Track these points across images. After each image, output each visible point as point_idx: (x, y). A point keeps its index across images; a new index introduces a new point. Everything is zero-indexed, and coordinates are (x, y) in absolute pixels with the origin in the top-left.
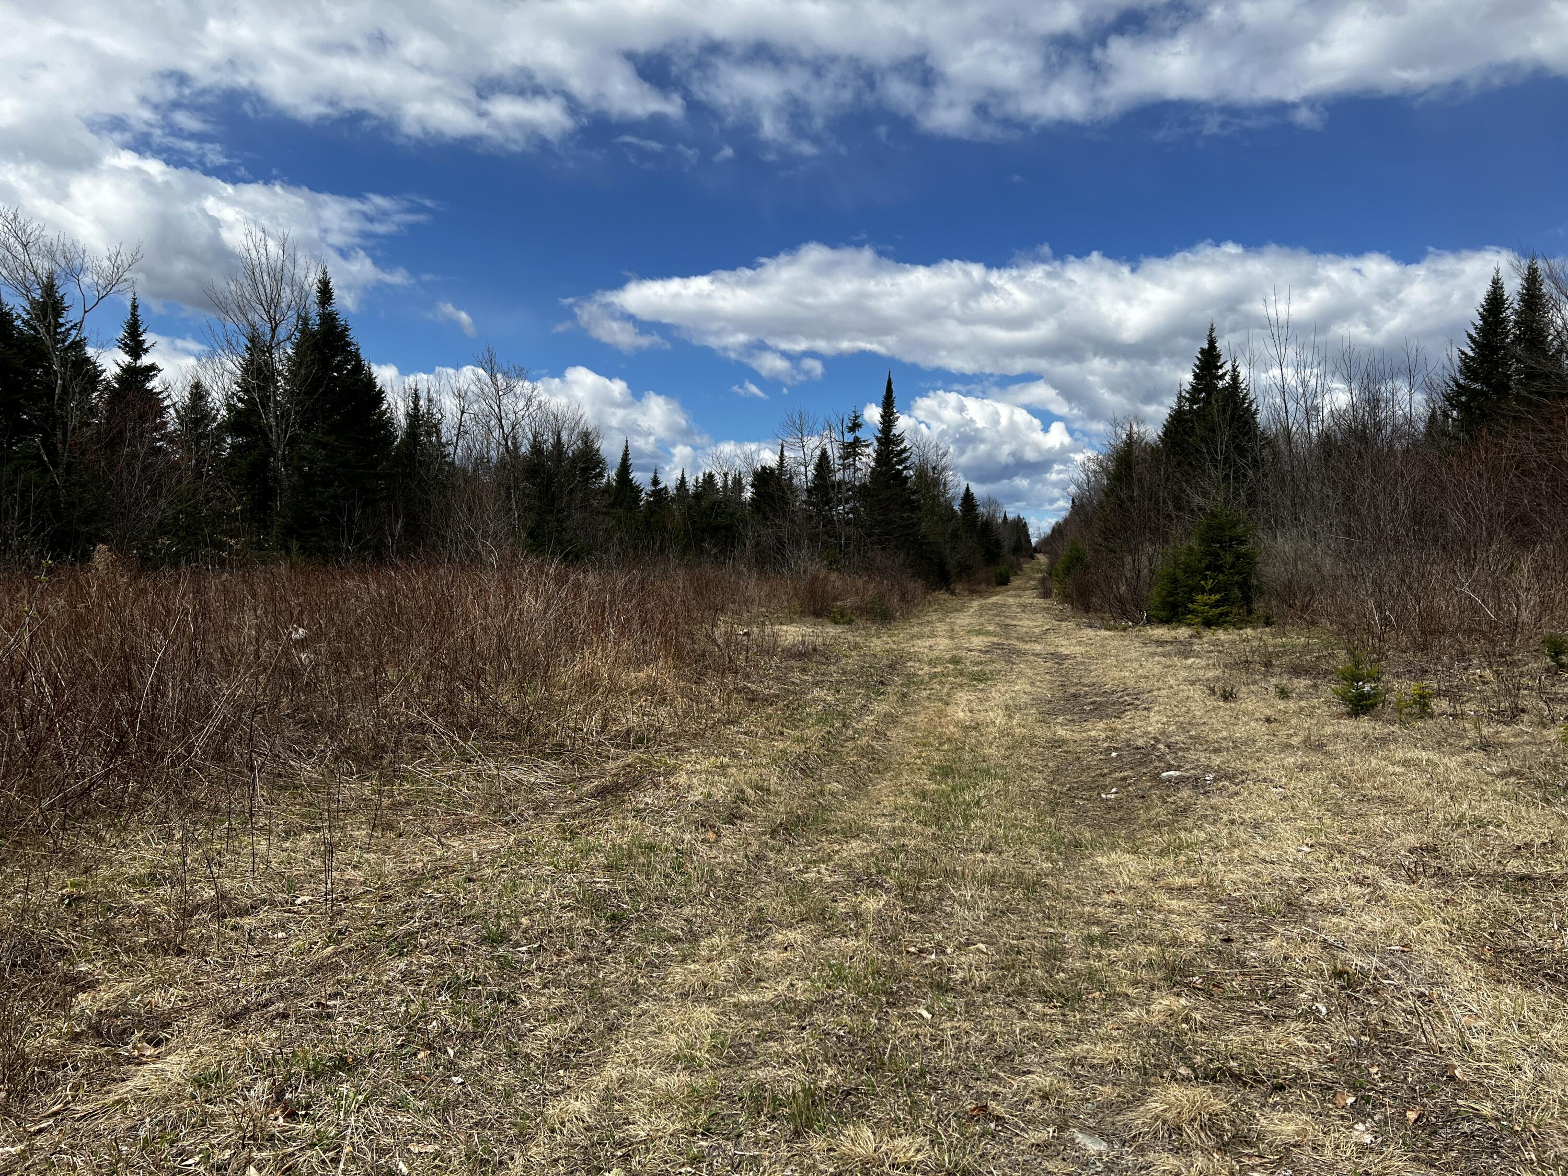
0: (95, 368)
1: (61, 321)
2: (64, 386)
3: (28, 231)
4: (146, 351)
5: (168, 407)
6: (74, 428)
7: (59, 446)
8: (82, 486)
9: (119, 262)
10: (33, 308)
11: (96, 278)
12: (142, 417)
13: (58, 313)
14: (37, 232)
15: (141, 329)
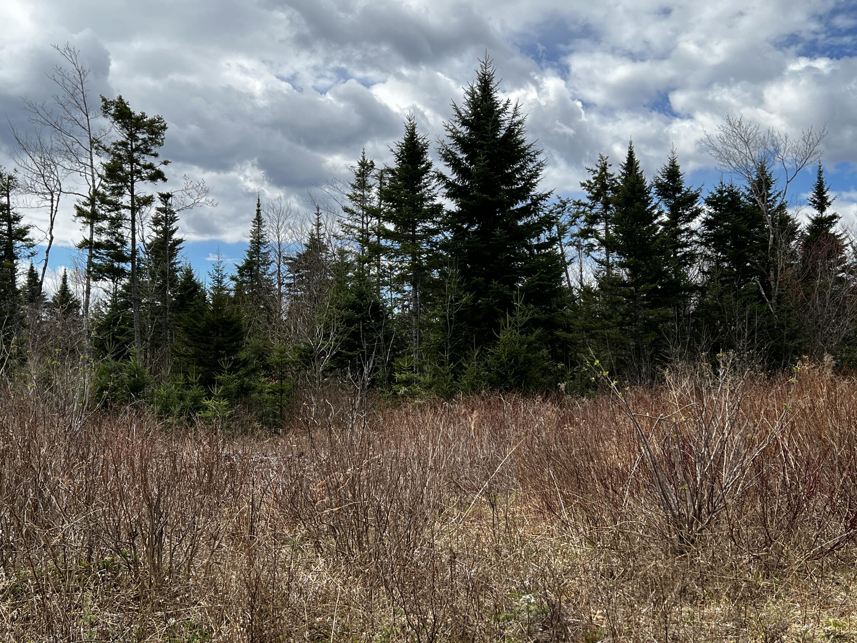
0: (793, 222)
1: (770, 192)
2: (774, 239)
3: (748, 132)
4: (829, 204)
5: (847, 245)
6: (782, 269)
7: (772, 283)
8: (789, 311)
9: (811, 140)
10: (753, 185)
11: (794, 155)
12: (830, 255)
13: (768, 187)
14: (754, 131)
15: (825, 188)
